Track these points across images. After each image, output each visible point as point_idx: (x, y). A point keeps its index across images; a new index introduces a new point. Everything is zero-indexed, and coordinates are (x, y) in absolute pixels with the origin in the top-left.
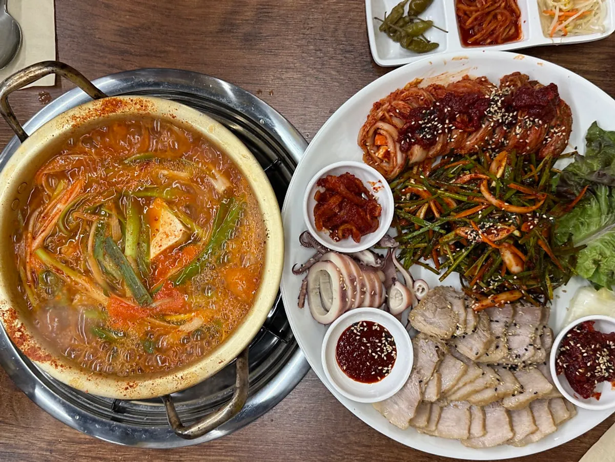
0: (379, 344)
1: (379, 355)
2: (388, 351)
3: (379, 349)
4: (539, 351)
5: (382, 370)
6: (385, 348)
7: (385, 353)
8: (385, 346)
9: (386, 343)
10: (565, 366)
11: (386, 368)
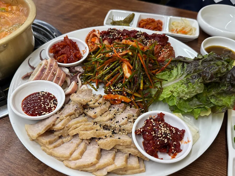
0: (49, 102)
1: (45, 106)
2: (51, 106)
3: (47, 104)
4: (130, 123)
5: (42, 113)
6: (50, 104)
7: (49, 107)
8: (51, 103)
9: (52, 103)
10: (142, 131)
11: (44, 113)
